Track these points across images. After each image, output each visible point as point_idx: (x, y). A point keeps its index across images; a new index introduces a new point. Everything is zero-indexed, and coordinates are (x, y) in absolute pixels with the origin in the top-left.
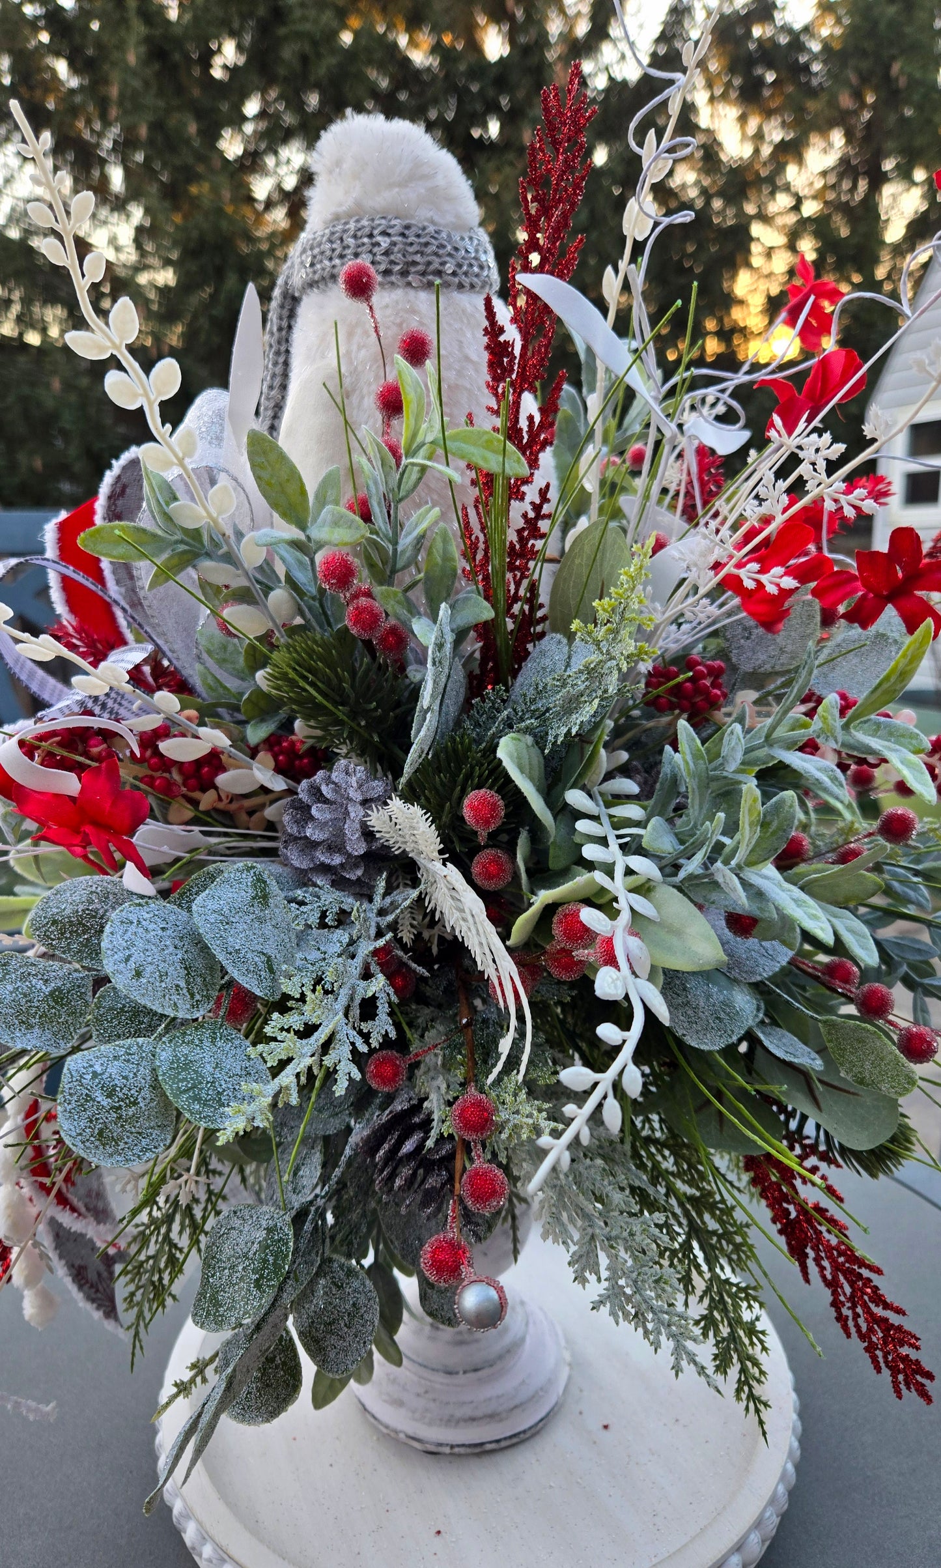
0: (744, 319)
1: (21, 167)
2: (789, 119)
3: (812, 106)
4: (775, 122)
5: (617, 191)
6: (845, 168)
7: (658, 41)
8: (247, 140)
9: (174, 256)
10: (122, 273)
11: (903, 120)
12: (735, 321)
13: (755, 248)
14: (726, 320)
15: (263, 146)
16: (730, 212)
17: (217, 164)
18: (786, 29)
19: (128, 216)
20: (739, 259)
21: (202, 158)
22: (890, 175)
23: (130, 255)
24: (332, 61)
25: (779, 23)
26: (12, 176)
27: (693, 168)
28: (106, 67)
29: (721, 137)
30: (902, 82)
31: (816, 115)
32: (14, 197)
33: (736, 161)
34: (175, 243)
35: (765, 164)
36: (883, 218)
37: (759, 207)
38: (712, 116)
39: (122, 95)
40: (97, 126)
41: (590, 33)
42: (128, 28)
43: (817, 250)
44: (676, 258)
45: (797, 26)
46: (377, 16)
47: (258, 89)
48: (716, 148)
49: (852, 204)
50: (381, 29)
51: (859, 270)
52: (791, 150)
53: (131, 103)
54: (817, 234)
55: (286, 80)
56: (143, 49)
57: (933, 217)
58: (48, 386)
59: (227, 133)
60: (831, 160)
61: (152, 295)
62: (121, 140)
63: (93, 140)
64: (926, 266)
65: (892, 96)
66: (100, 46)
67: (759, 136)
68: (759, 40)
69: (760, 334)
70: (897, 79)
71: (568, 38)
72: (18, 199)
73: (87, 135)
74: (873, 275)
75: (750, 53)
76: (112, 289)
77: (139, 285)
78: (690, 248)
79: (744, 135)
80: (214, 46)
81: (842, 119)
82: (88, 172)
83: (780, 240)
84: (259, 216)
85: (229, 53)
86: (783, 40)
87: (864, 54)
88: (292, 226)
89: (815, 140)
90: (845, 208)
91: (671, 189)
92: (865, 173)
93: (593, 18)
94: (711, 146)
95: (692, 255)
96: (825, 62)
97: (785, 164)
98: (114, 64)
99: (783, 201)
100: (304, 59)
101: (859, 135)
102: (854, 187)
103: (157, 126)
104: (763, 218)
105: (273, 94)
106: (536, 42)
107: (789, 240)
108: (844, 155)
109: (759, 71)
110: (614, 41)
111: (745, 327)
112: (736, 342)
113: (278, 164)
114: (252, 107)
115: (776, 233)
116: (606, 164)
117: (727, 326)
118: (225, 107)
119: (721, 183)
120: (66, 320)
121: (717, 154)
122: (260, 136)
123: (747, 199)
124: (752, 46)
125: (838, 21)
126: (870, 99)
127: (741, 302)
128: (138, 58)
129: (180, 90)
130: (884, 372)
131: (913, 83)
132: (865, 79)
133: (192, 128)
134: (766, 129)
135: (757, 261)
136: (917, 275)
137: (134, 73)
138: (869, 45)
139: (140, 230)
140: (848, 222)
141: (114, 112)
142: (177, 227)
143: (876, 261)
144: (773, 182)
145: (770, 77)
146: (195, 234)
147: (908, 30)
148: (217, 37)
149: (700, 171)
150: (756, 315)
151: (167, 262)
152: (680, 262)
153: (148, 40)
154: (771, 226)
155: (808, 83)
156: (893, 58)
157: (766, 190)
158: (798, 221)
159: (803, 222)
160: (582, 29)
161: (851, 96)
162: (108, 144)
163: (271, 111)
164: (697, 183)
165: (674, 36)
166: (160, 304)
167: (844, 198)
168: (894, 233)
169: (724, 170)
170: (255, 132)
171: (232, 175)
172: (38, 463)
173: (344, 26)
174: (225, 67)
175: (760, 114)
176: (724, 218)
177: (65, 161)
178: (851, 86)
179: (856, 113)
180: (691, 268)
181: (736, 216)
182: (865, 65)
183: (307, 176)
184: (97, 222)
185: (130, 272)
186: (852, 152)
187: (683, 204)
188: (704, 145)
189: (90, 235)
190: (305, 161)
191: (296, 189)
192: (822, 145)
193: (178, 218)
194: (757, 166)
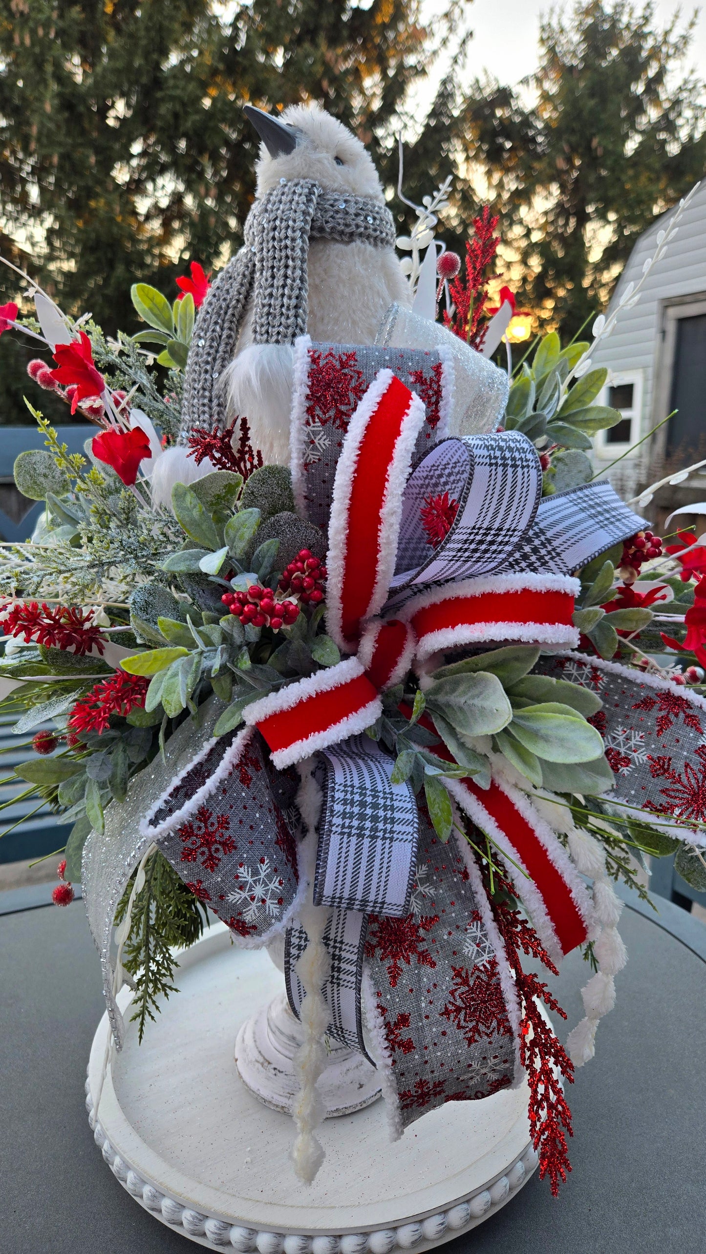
2: (521, 174)
3: (537, 165)
4: (512, 176)
5: (401, 219)
6: (561, 210)
7: (430, 116)
8: (132, 170)
9: (77, 250)
10: (37, 262)
11: (601, 179)
13: (499, 262)
15: (144, 175)
17: (111, 187)
18: (519, 112)
19: (42, 222)
21: (100, 182)
22: (592, 215)
23: (43, 249)
24: (197, 117)
25: (514, 108)
27: (455, 205)
28: (28, 113)
29: (474, 185)
30: (600, 152)
31: (541, 173)
33: (485, 201)
34: (78, 241)
35: (505, 205)
36: (587, 245)
38: (467, 170)
39: (40, 133)
40: (20, 155)
41: (381, 109)
42: (46, 86)
43: (542, 265)
45: (527, 110)
46: (230, 89)
47: (141, 135)
48: (470, 193)
49: (566, 235)
50: (232, 97)
51: (572, 279)
52: (522, 196)
53: (47, 139)
54: (542, 255)
55: (162, 129)
56: (56, 102)
57: (621, 246)
59: (118, 165)
60: (550, 204)
61: (59, 278)
62: (38, 166)
63: (17, 165)
64: (617, 279)
65: (592, 161)
66: (23, 98)
67: (500, 186)
68: (500, 119)
70: (596, 149)
71: (366, 111)
73: (12, 161)
74: (581, 284)
75: (494, 128)
77: (50, 271)
79: (490, 184)
80: (109, 103)
81: (557, 176)
82: (13, 189)
83: (516, 257)
84: (140, 224)
85: (120, 108)
86: (517, 119)
87: (573, 131)
88: (165, 233)
89: (539, 189)
90: (562, 238)
92: (575, 214)
93: (384, 98)
94: (467, 191)
96: (546, 136)
97: (520, 205)
98: (34, 111)
99: (517, 231)
100: (176, 116)
101: (570, 187)
102: (566, 224)
103: (65, 157)
104: (505, 241)
105: (152, 140)
106: (344, 112)
107: (523, 257)
108: (560, 199)
109: (500, 140)
110: (399, 115)
113: (155, 190)
114: (137, 148)
115: (513, 252)
116: (394, 199)
118: (117, 146)
121: (471, 196)
122: (141, 169)
124: (496, 123)
125: (555, 108)
126: (578, 162)
128: (52, 106)
129: (83, 132)
131: (607, 152)
132: (574, 149)
133: (93, 160)
134: (505, 180)
135: (500, 271)
136: (611, 285)
137: (50, 118)
138: (576, 125)
139: (50, 231)
140: (563, 247)
141: (33, 146)
142: (79, 229)
143: (582, 275)
144: (511, 219)
145: (508, 145)
146: (93, 236)
147: (603, 116)
148: (112, 96)
149: (459, 207)
151: (71, 255)
153: (60, 95)
154: (510, 247)
155: (535, 149)
156: (593, 135)
157: (507, 221)
159: (533, 245)
160: (376, 105)
161: (564, 160)
162: (28, 168)
163: (151, 150)
164: (457, 215)
165: (441, 114)
166: (64, 284)
167: (560, 231)
168: (595, 256)
169: (476, 208)
170: (138, 165)
171: (121, 196)
173: (206, 94)
174: (117, 118)
175: (501, 170)
178: (564, 152)
179: (568, 172)
182: (574, 139)
183: (177, 198)
184: (18, 225)
185: (42, 261)
186: (565, 199)
187: (448, 230)
188: (462, 190)
189: (12, 233)
190: (176, 188)
191: (169, 207)
192: (544, 193)
193: (80, 223)
194: (499, 207)
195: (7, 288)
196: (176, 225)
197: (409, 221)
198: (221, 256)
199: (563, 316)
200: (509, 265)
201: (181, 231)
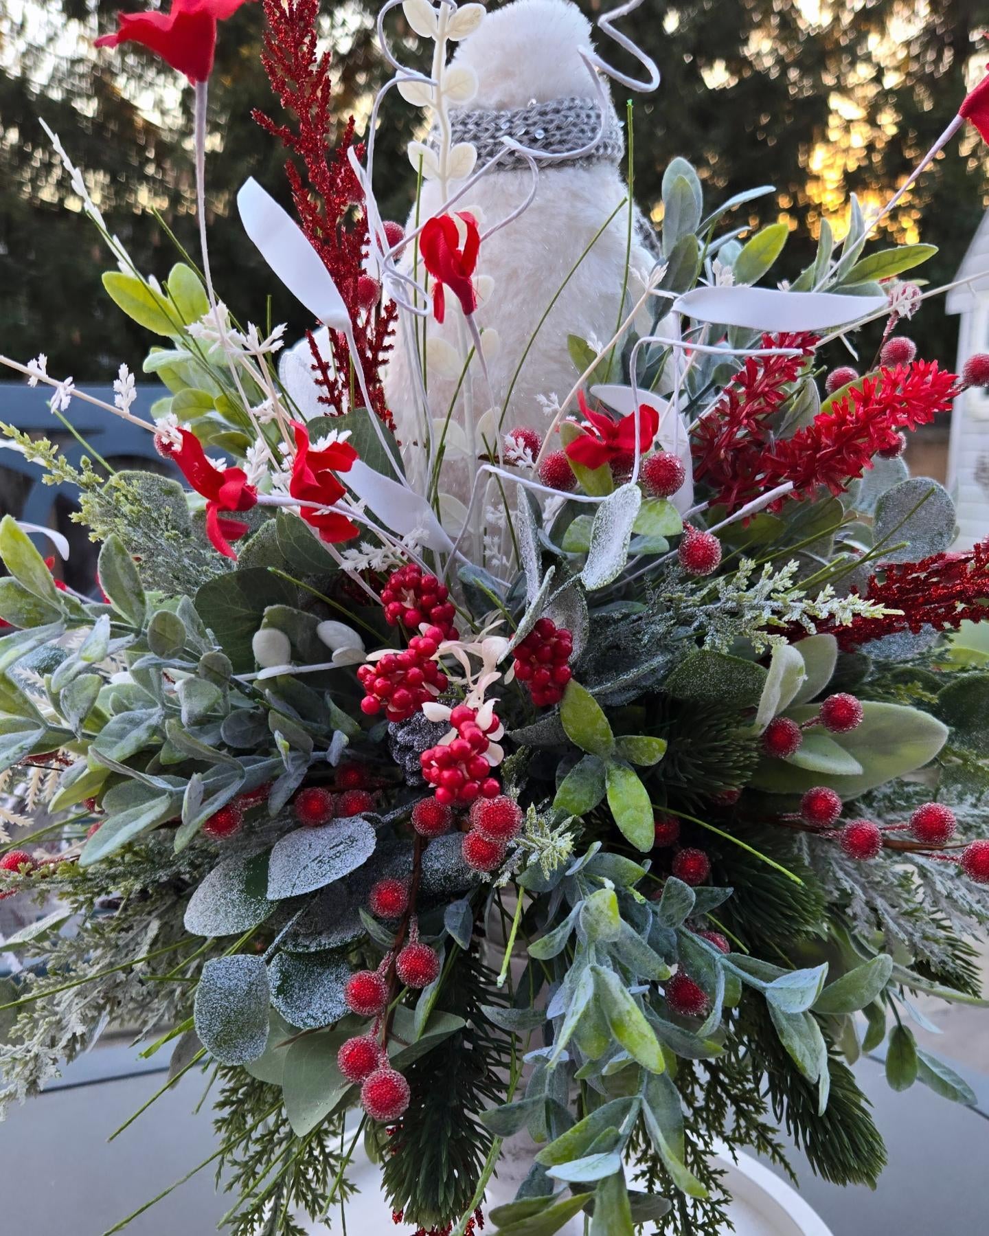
0: (819, 196)
1: (65, 25)
5: (688, 59)
6: (931, 37)
9: (222, 120)
10: (167, 137)
12: (809, 197)
13: (833, 121)
14: (800, 196)
16: (807, 82)
19: (175, 78)
20: (816, 131)
21: (255, 19)
22: (978, 46)
23: (176, 119)
26: (56, 34)
27: (769, 36)
29: (798, 4)
32: (56, 56)
33: (814, 29)
34: (224, 108)
35: (845, 33)
37: (838, 78)
43: (897, 124)
44: (749, 130)
48: (794, 15)
49: (937, 75)
52: (873, 18)
54: (898, 108)
58: (88, 254)
60: (915, 29)
67: (839, 4)
69: (835, 212)
72: (62, 58)
76: (156, 154)
77: (185, 151)
78: (764, 120)
79: (823, 1)
83: (860, 113)
88: (345, 91)
89: (899, 9)
90: (929, 81)
91: (745, 58)
92: (951, 44)
94: (789, 12)
95: (766, 128)
97: (868, 32)
99: (864, 71)
101: (946, 2)
102: (939, 59)
104: (842, 89)
107: (869, 114)
108: (928, 24)
111: (820, 204)
112: (810, 220)
113: (333, 27)
115: (855, 105)
116: (678, 30)
117: (801, 203)
119: (797, 52)
120: (108, 186)
121: (795, 20)
123: (826, 69)
127: (817, 178)
130: (967, 254)
135: (833, 135)
139: (186, 94)
140: (930, 95)
142: (226, 90)
144: (853, 54)
146: (242, 97)
149: (775, 38)
150: (832, 190)
151: (214, 127)
152: (753, 134)
154: (850, 98)
157: (846, 59)
158: (878, 93)
159: (885, 94)
164: (774, 51)
167: (928, 69)
169: (802, 38)
172: (76, 335)
176: (801, 89)
177: (111, 19)
180: (764, 142)
181: (813, 87)
183: (363, 38)
184: (142, 84)
185: (176, 137)
186: (938, 21)
187: (758, 73)
188: (780, 13)
189: (135, 98)
190: (362, 22)
191: (352, 52)
192: (906, 13)
193: (227, 81)
194: (836, 35)
195: (127, 178)
196: (361, 78)
197: (700, 62)
198: (425, 124)
199: (927, 200)
200: (847, 126)
201: (369, 87)
